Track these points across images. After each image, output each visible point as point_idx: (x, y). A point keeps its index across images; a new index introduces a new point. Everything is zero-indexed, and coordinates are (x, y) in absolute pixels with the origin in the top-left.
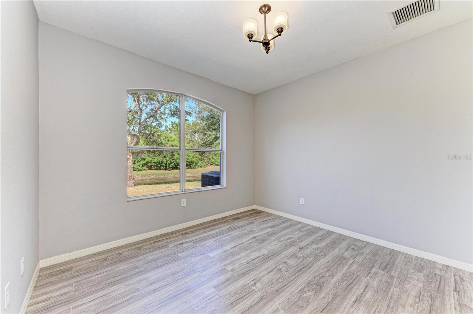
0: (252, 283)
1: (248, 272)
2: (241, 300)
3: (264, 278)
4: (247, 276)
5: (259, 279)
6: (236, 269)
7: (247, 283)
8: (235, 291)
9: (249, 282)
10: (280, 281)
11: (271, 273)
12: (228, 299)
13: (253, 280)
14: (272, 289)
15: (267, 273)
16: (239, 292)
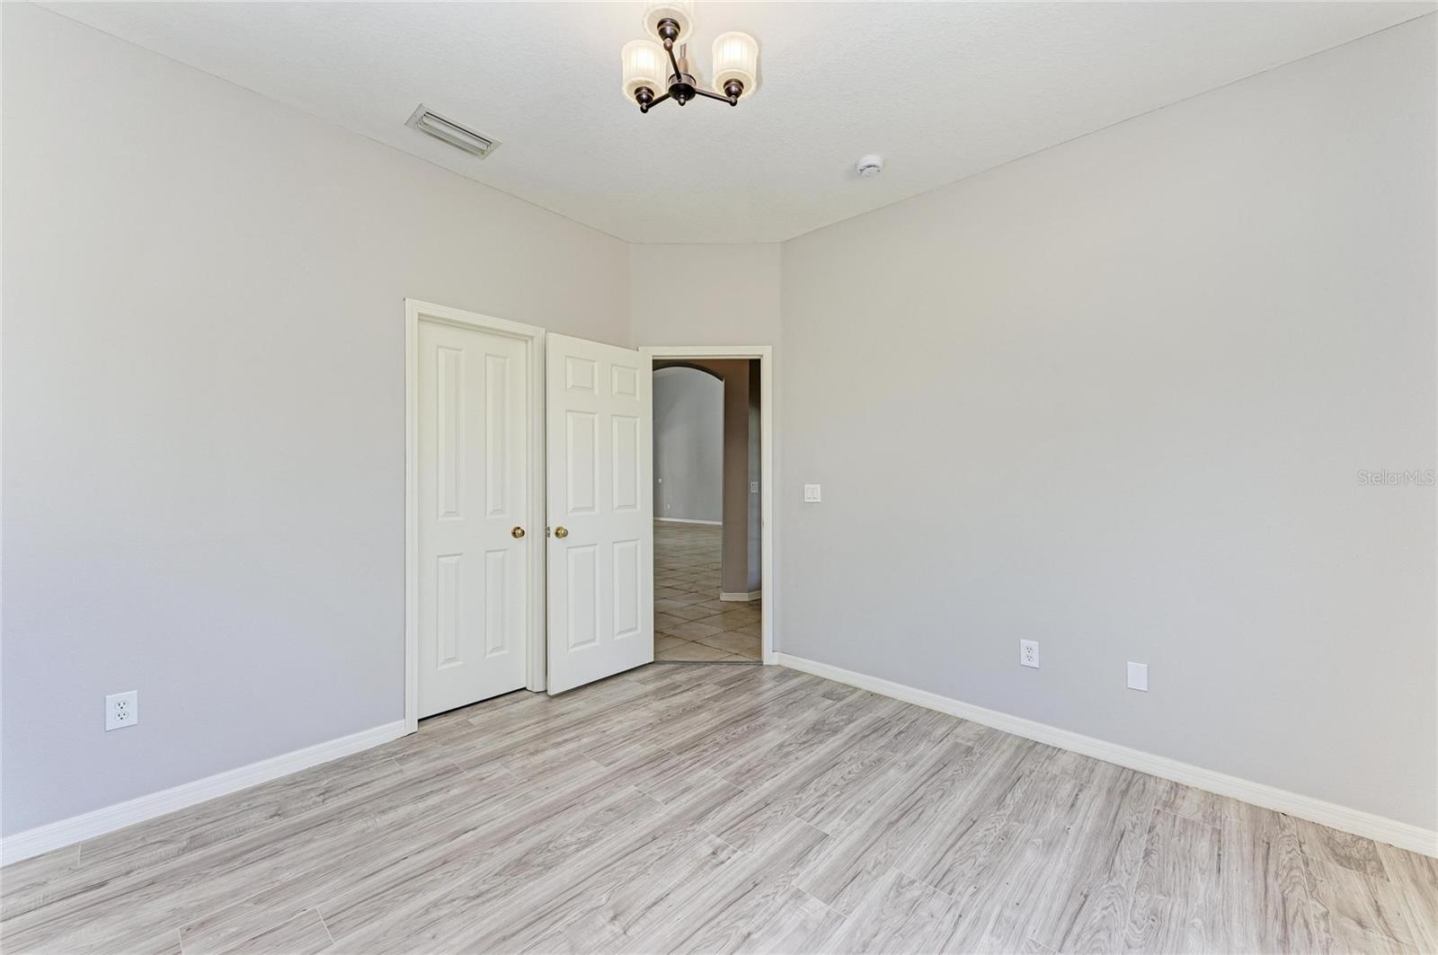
0: (722, 856)
1: (739, 893)
2: (748, 813)
3: (684, 873)
4: (742, 877)
5: (701, 867)
6: (786, 902)
7: (739, 852)
8: (768, 829)
9: (734, 857)
10: (634, 869)
11: (658, 894)
12: (779, 813)
13: (722, 863)
14: (669, 843)
15: (671, 896)
16: (757, 829)
